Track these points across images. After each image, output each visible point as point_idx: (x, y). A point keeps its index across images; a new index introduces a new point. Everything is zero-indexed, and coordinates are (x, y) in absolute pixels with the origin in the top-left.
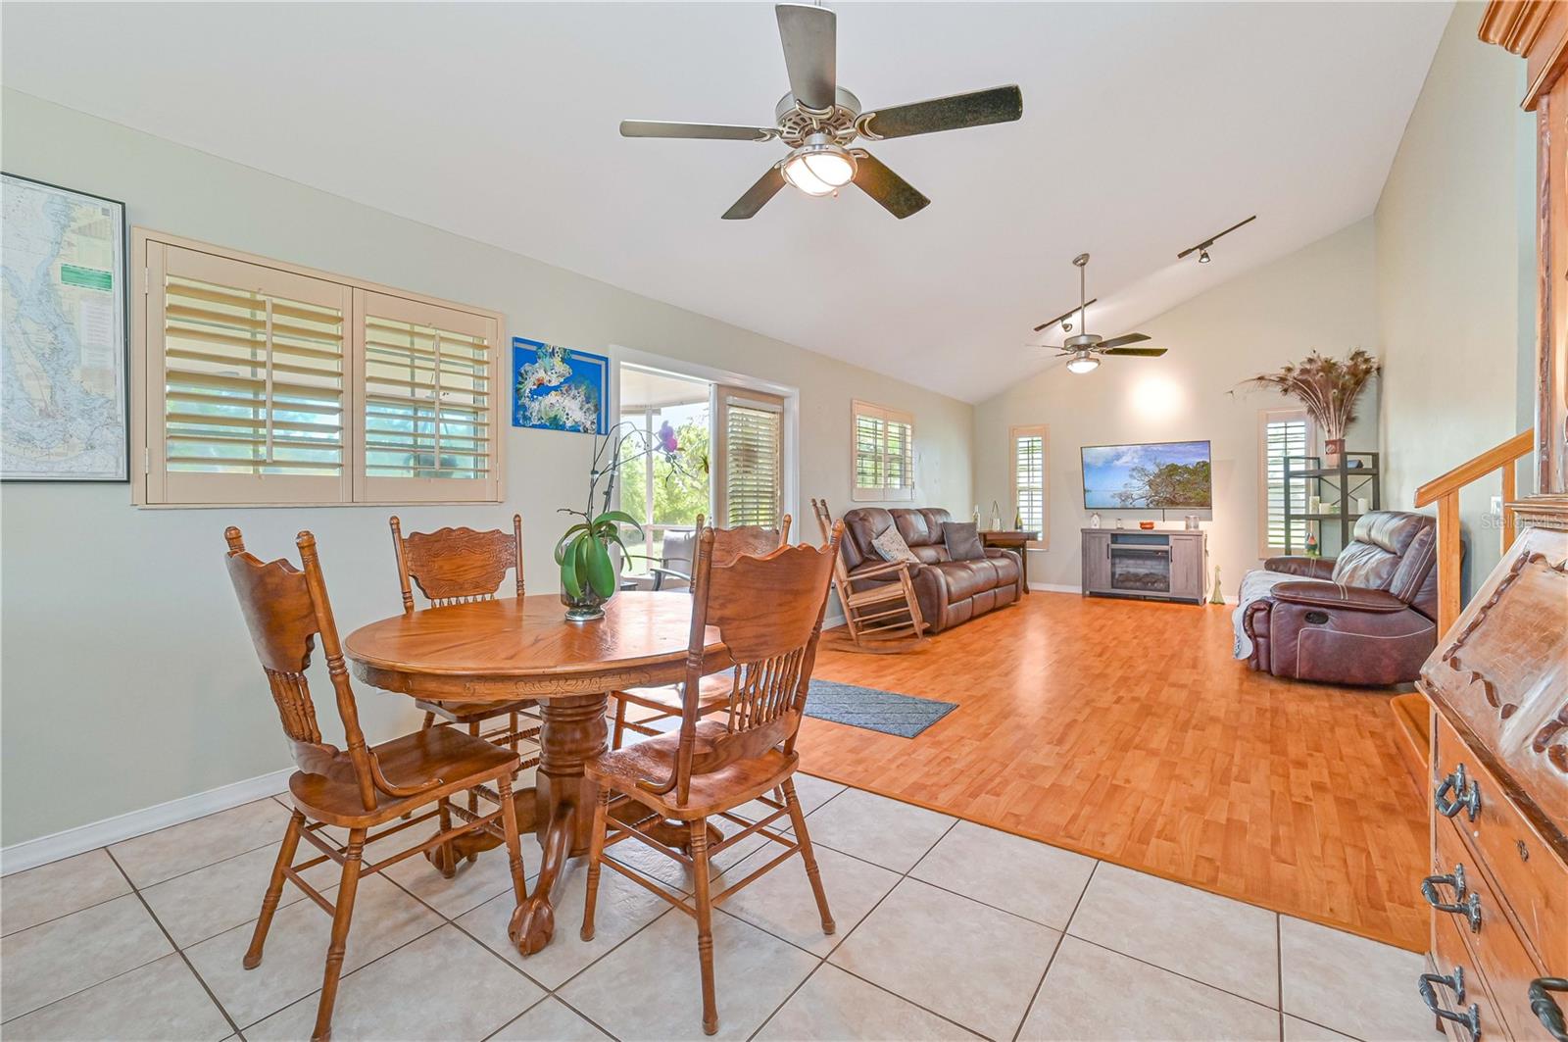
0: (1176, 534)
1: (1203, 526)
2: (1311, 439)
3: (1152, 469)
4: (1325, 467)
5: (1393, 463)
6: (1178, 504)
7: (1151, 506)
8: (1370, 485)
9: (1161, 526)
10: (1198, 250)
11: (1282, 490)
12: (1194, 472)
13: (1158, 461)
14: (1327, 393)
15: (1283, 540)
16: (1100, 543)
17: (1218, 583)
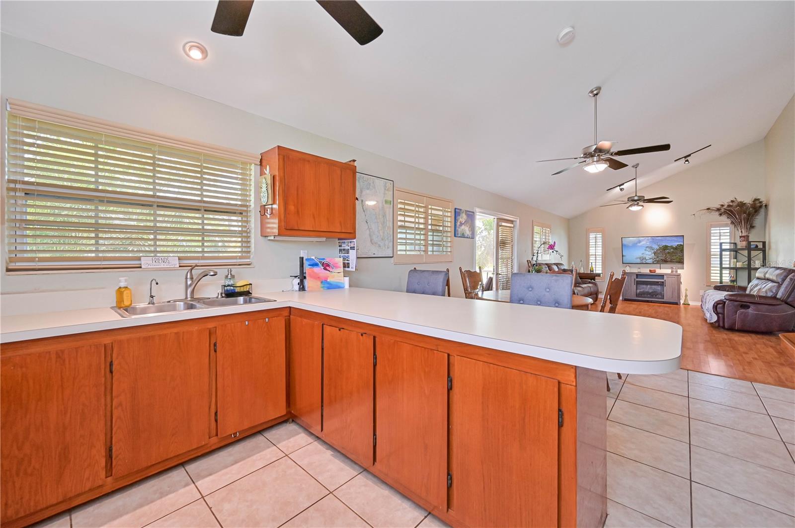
0: (667, 274)
1: (679, 271)
2: (732, 235)
3: (656, 247)
4: (739, 247)
5: (773, 246)
6: (667, 262)
7: (655, 262)
8: (761, 255)
9: (659, 271)
10: (684, 158)
11: (719, 257)
12: (676, 248)
13: (658, 244)
14: (741, 215)
15: (719, 278)
16: (631, 278)
17: (686, 296)
